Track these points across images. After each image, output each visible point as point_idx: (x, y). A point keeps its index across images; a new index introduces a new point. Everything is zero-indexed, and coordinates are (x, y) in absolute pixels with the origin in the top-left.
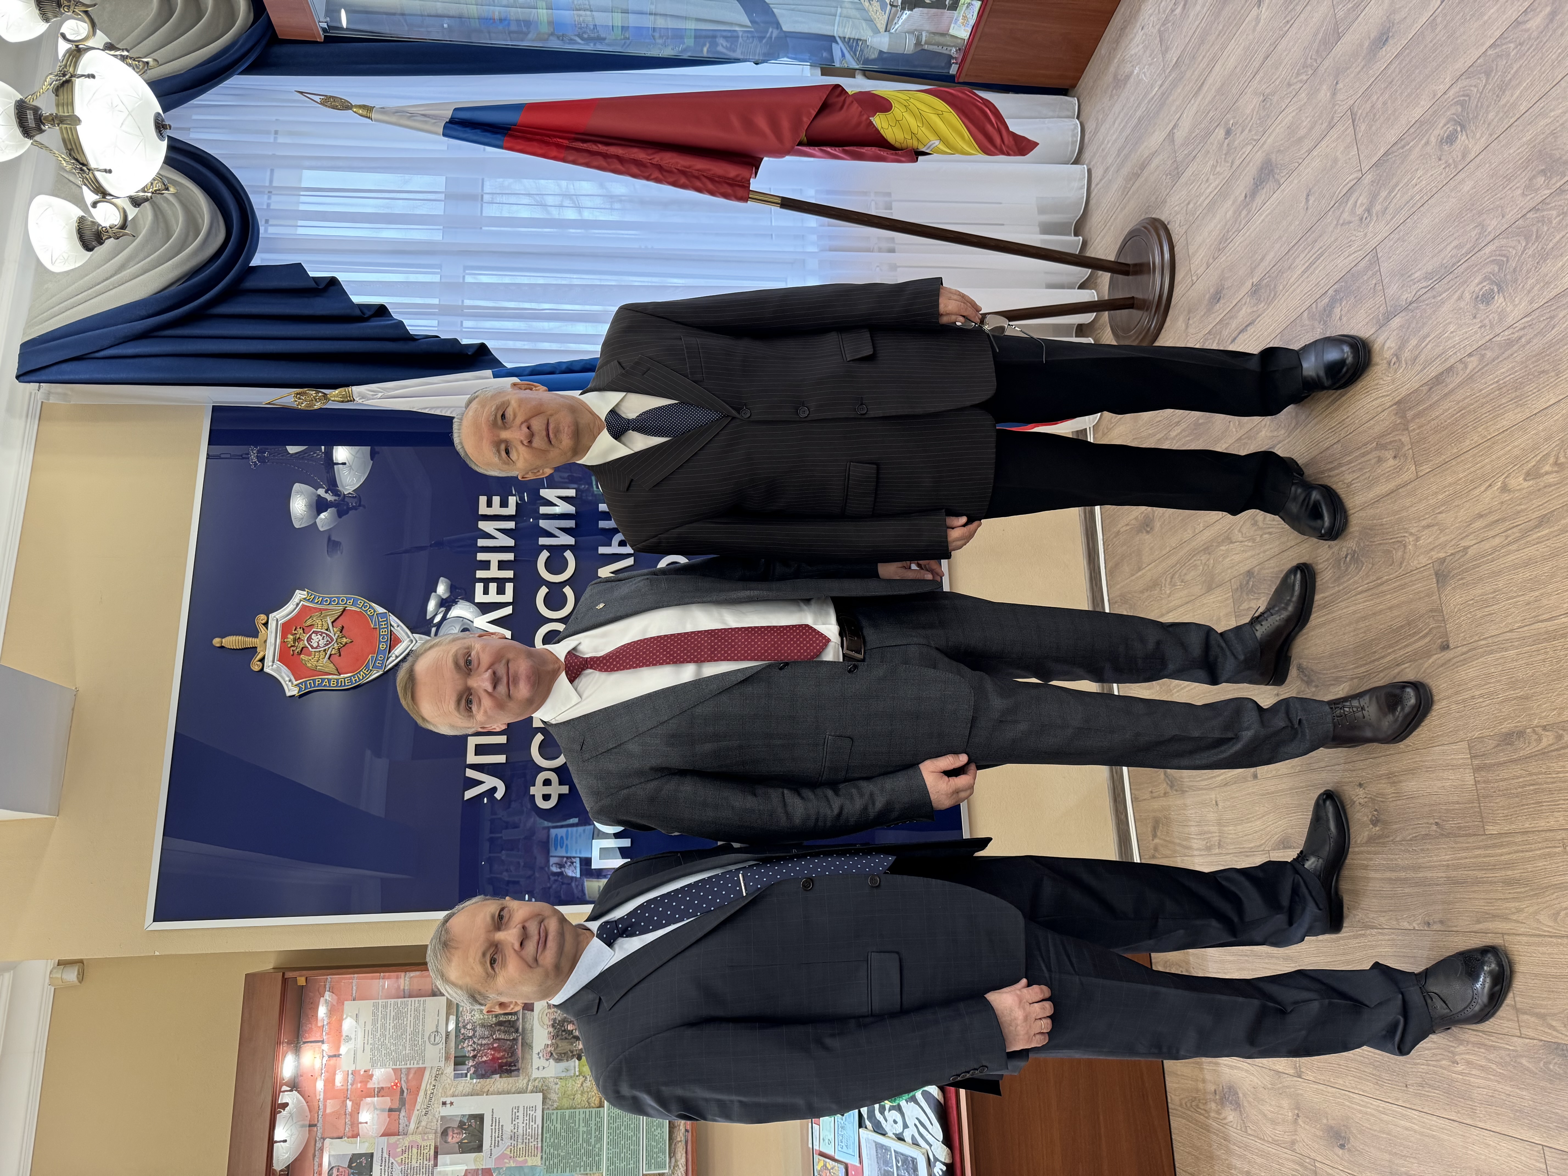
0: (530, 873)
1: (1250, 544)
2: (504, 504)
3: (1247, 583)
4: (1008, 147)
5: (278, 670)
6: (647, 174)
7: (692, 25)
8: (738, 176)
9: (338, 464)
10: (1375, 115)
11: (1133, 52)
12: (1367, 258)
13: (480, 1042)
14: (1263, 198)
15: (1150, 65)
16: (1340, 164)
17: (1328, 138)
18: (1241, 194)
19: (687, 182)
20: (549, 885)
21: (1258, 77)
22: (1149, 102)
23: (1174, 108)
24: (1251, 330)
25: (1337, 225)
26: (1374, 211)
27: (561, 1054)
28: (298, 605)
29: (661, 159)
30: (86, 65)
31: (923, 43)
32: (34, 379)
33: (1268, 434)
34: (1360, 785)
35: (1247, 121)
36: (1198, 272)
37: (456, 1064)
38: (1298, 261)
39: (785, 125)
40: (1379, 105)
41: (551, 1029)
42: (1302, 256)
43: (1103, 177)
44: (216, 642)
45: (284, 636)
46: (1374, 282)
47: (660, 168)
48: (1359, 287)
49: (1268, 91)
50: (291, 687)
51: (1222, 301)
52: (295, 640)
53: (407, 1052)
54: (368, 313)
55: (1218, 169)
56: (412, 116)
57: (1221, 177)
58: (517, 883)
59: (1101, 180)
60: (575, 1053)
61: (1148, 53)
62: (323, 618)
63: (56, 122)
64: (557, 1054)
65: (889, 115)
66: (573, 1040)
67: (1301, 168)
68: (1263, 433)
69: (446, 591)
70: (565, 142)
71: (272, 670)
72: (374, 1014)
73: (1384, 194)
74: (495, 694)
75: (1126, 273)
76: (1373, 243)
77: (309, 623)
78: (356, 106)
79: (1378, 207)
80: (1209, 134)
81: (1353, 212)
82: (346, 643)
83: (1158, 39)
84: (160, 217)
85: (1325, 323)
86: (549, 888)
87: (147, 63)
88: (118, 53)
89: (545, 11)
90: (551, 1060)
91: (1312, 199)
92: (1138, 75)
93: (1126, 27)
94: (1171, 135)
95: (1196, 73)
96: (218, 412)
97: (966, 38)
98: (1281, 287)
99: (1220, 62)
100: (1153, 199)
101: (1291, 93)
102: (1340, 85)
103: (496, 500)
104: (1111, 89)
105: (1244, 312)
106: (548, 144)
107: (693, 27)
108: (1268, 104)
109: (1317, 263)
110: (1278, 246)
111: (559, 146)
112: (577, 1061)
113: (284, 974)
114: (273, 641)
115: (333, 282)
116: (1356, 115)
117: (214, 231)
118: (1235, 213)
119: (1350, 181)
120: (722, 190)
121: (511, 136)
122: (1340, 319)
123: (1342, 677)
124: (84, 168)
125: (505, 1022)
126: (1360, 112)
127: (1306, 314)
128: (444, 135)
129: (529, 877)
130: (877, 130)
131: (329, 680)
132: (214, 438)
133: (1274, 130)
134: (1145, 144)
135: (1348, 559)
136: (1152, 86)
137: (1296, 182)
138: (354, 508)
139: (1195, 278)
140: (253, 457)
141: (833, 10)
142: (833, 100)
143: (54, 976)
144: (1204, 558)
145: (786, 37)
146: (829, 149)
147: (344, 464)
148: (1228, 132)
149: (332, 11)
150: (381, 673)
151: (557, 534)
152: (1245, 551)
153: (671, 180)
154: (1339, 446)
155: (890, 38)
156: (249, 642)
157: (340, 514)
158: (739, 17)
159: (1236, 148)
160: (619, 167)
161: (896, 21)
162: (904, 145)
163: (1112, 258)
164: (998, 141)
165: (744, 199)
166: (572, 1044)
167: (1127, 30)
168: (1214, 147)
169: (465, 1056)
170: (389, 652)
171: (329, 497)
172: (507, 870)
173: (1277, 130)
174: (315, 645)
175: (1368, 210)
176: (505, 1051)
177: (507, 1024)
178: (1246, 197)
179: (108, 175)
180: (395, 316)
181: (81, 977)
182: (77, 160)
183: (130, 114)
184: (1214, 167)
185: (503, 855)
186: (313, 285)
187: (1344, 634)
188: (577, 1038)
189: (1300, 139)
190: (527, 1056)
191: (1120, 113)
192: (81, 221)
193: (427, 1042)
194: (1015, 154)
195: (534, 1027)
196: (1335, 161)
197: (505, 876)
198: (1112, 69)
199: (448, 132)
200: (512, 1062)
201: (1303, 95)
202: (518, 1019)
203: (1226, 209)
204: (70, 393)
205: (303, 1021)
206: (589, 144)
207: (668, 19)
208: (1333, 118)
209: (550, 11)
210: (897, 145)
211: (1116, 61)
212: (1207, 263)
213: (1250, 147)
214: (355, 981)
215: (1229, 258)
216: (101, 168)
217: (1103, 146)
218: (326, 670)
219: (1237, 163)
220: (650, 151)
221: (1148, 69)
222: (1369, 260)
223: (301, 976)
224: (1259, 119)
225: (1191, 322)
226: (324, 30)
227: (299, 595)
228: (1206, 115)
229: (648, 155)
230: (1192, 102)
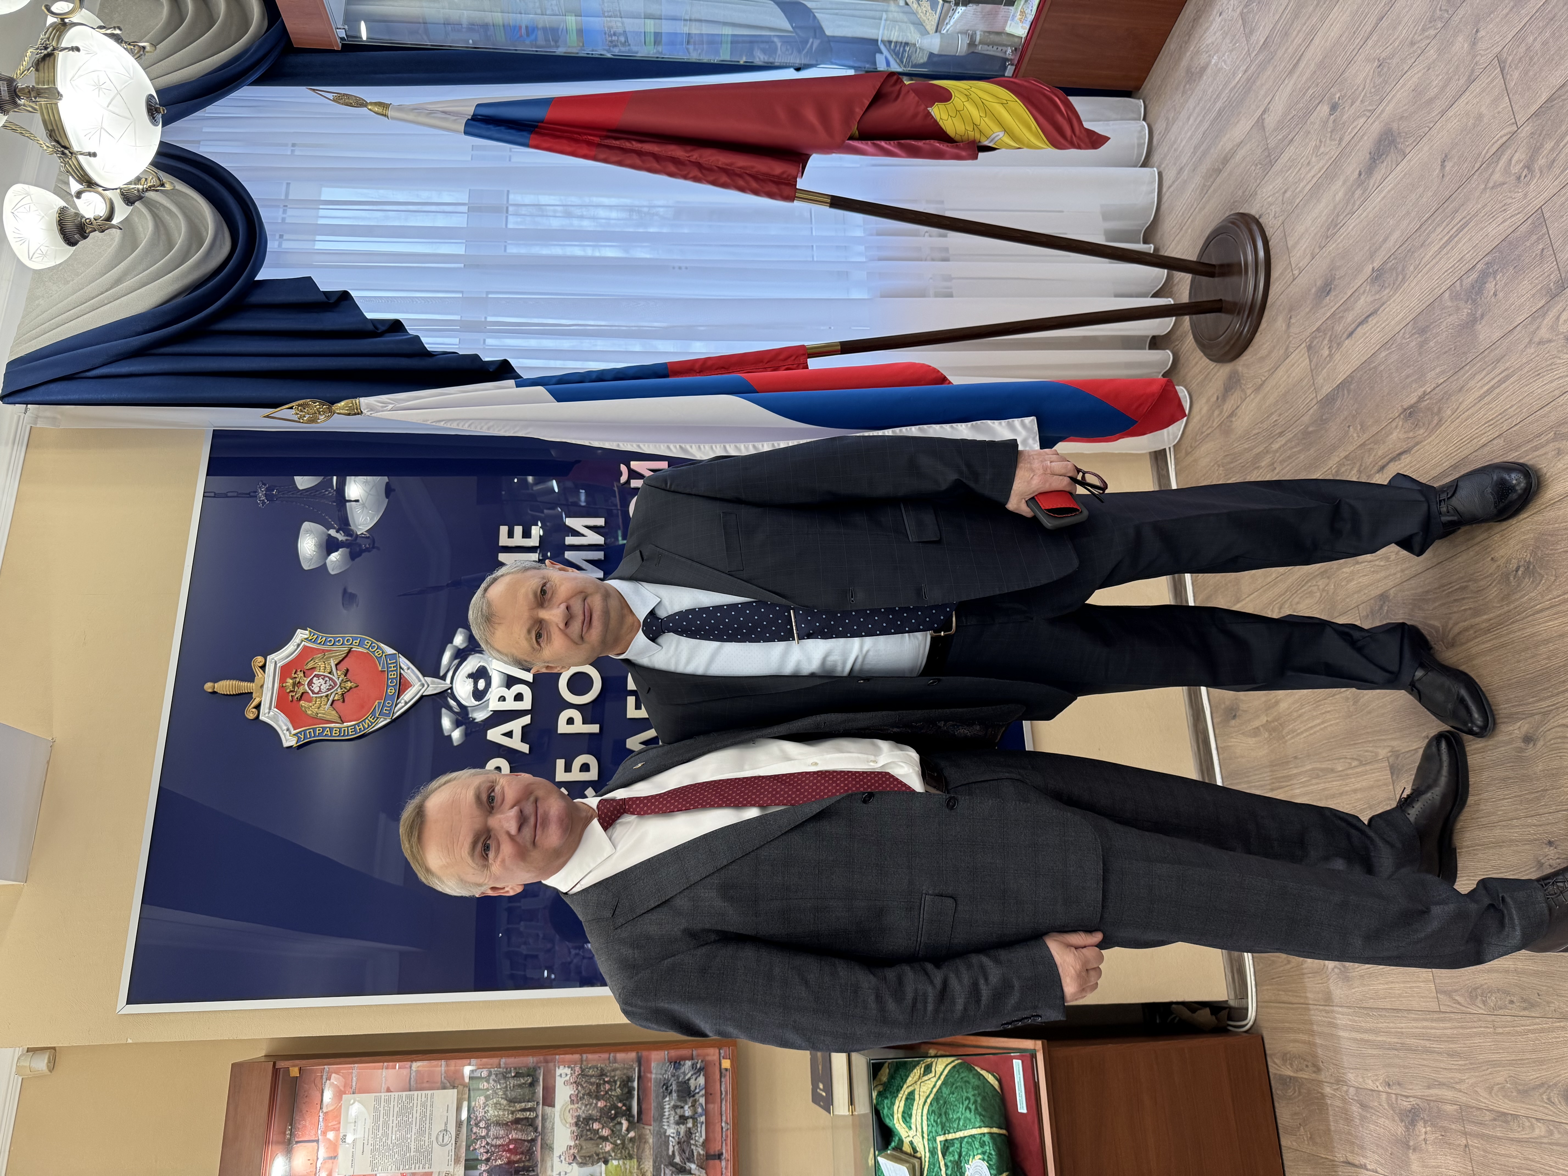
0: (549, 946)
1: (1382, 563)
2: (527, 534)
3: (1381, 608)
4: (1079, 138)
5: (275, 719)
6: (685, 172)
7: (728, 31)
8: (783, 173)
9: (350, 501)
10: (1531, 59)
11: (1209, 41)
12: (1530, 221)
13: (494, 1143)
14: (1383, 171)
15: (1231, 51)
16: (1485, 120)
17: (1467, 93)
18: (1352, 172)
19: (729, 181)
20: (569, 959)
21: (1370, 43)
22: (1231, 90)
23: (1262, 93)
24: (1372, 321)
25: (1485, 189)
26: (1536, 167)
27: (585, 1157)
28: (299, 645)
29: (700, 157)
30: (70, 38)
31: (977, 43)
32: (19, 400)
33: (1402, 436)
34: (1550, 843)
35: (1357, 92)
36: (1301, 265)
37: (467, 1168)
38: (1433, 236)
39: (836, 116)
40: (1537, 45)
41: (575, 1128)
42: (1439, 230)
43: (1177, 179)
44: (208, 687)
45: (283, 680)
46: (1541, 247)
47: (699, 166)
48: (1519, 256)
49: (1384, 55)
50: (288, 737)
51: (1333, 293)
52: (294, 685)
53: (412, 1154)
54: (382, 328)
55: (1322, 149)
56: (431, 113)
57: (1327, 157)
58: (536, 957)
59: (1174, 182)
60: (601, 1156)
61: (1228, 40)
62: (326, 660)
63: (33, 94)
64: (581, 1157)
65: (949, 105)
66: (599, 1141)
67: (1434, 132)
68: (1394, 436)
69: (464, 641)
70: (597, 140)
71: (268, 717)
72: (376, 1110)
73: (1549, 145)
74: (519, 839)
75: (1212, 275)
76: (1538, 203)
77: (310, 665)
78: (371, 103)
79: (1541, 161)
80: (1308, 113)
81: (1507, 171)
82: (351, 688)
83: (1240, 22)
84: (162, 229)
85: (1474, 301)
86: (570, 963)
87: (144, 48)
88: (109, 32)
89: (573, 18)
90: (574, 1165)
91: (1449, 165)
92: (1216, 64)
93: (1200, 17)
94: (1260, 123)
95: (1289, 50)
96: (220, 437)
97: (1024, 36)
98: (1412, 268)
99: (1320, 34)
100: (1240, 193)
101: (1414, 52)
102: (1482, 33)
103: (518, 530)
104: (1183, 84)
105: (1363, 304)
106: (577, 141)
107: (730, 32)
108: (1385, 70)
109: (1460, 235)
110: (1406, 222)
111: (590, 144)
112: (603, 1166)
113: (274, 1064)
114: (270, 686)
115: (345, 296)
116: (1505, 62)
117: (218, 243)
118: (1345, 194)
119: (1501, 137)
120: (767, 189)
121: (537, 133)
122: (1495, 294)
123: (1517, 713)
124: (66, 151)
125: (522, 1119)
126: (1510, 58)
127: (1447, 295)
128: (466, 133)
129: (549, 951)
130: (935, 121)
131: (331, 729)
132: (215, 468)
133: (1394, 96)
134: (1228, 136)
135: (1520, 572)
136: (1234, 74)
137: (1426, 149)
138: (367, 550)
139: (1296, 272)
140: (261, 495)
141: (877, 14)
142: (887, 89)
143: (22, 1064)
144: (1321, 583)
145: (829, 41)
146: (883, 143)
147: (357, 501)
148: (1334, 108)
149: (351, 20)
150: (388, 720)
151: (584, 567)
152: (1377, 572)
153: (711, 178)
154: (1500, 441)
155: (941, 38)
156: (244, 686)
157: (353, 556)
158: (780, 21)
159: (1344, 123)
160: (655, 165)
161: (947, 21)
162: (965, 138)
163: (1194, 258)
164: (1068, 132)
165: (790, 198)
166: (598, 1145)
167: (1201, 20)
168: (1316, 126)
169: (477, 1159)
170: (398, 698)
171: (340, 537)
172: (525, 943)
173: (1398, 96)
174: (316, 690)
175: (1529, 167)
176: (522, 1153)
177: (524, 1122)
178: (1360, 174)
179: (92, 159)
180: (410, 332)
181: (53, 1065)
182: (58, 142)
183: (118, 93)
184: (1317, 148)
185: (522, 926)
186: (323, 298)
187: (1518, 662)
188: (605, 1139)
189: (1431, 101)
190: (548, 1159)
191: (1195, 108)
192: (62, 212)
193: (434, 1142)
194: (1087, 148)
195: (555, 1127)
196: (1480, 117)
197: (524, 950)
198: (1184, 63)
199: (470, 130)
200: (530, 1167)
201: (1432, 53)
202: (537, 1116)
203: (1337, 190)
204: (59, 417)
205: (297, 1117)
206: (622, 141)
207: (704, 24)
208: (1473, 71)
209: (579, 18)
210: (957, 138)
211: (1188, 54)
212: (1312, 254)
213: (1362, 120)
214: (356, 1070)
215: (1341, 245)
216: (86, 150)
217: (1175, 146)
218: (328, 718)
219: (1347, 139)
220: (689, 148)
221: (1228, 57)
222: (1533, 223)
223: (294, 1066)
224: (1374, 87)
225: (1293, 321)
226: (342, 39)
227: (301, 635)
228: (1304, 94)
229: (686, 151)
230: (1286, 81)
